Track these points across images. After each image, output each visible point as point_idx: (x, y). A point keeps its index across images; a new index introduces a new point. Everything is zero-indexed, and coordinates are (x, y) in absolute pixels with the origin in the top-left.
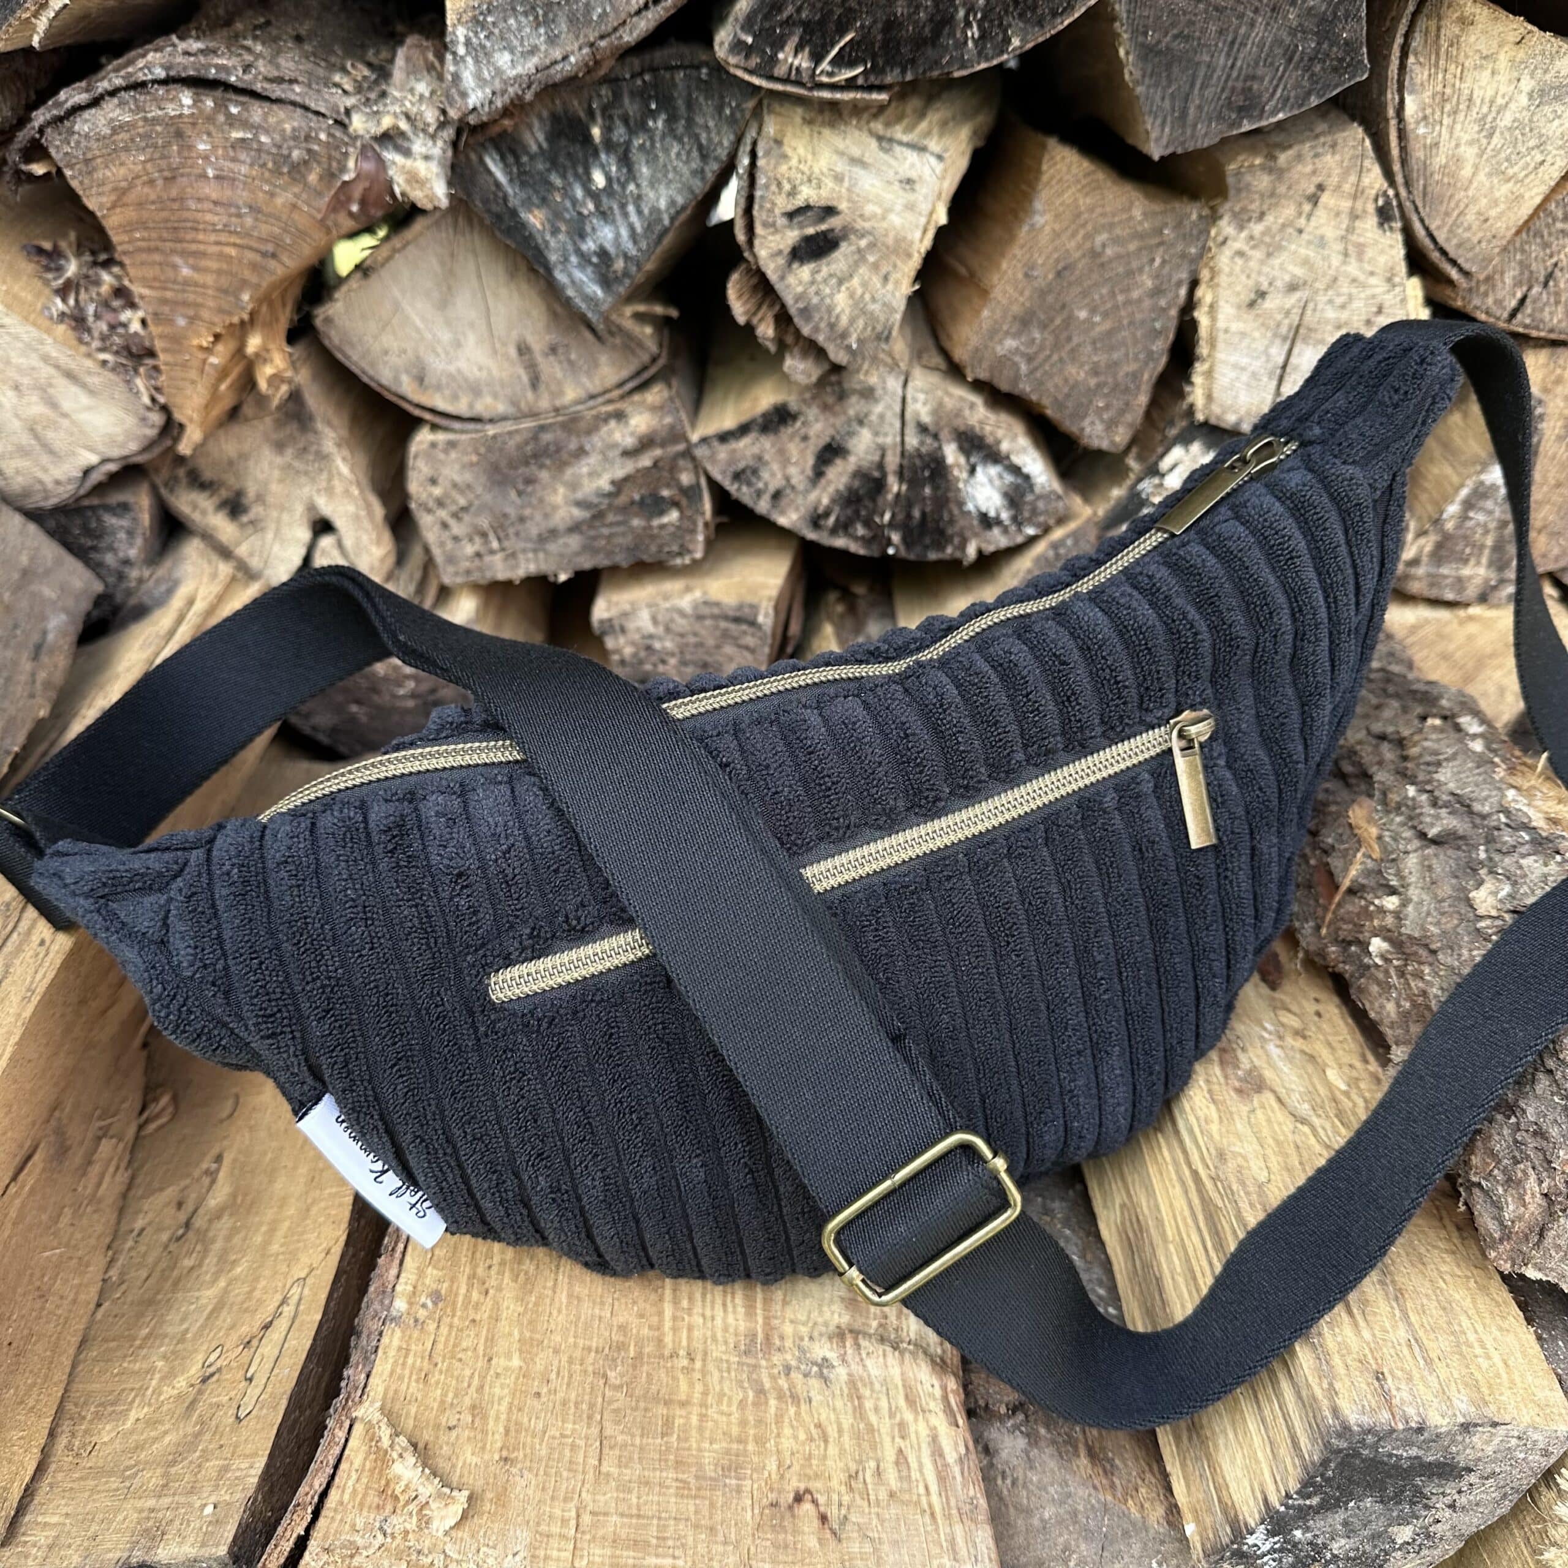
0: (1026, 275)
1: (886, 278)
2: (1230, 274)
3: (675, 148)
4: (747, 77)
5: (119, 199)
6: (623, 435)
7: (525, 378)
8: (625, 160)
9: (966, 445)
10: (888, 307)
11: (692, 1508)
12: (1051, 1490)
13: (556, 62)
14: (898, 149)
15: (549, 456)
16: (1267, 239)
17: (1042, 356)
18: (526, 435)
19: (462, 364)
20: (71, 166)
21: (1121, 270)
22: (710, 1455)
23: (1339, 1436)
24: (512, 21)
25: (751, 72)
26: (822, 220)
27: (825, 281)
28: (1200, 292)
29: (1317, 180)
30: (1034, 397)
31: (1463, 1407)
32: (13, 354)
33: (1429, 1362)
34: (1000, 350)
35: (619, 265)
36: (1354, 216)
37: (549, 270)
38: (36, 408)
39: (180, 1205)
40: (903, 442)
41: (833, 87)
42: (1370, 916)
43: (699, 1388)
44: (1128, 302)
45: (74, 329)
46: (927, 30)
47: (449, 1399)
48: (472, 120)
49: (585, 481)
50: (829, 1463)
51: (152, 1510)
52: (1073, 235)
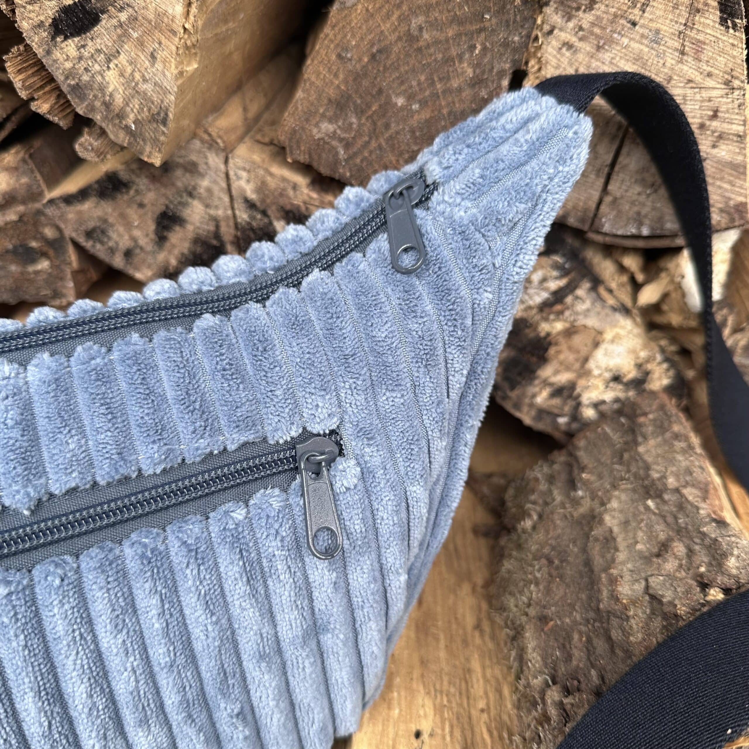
0: (340, 57)
1: (153, 56)
16: (597, 30)
27: (92, 57)
34: (317, 134)
36: (694, 10)
40: (234, 216)
44: (447, 91)
52: (388, 16)
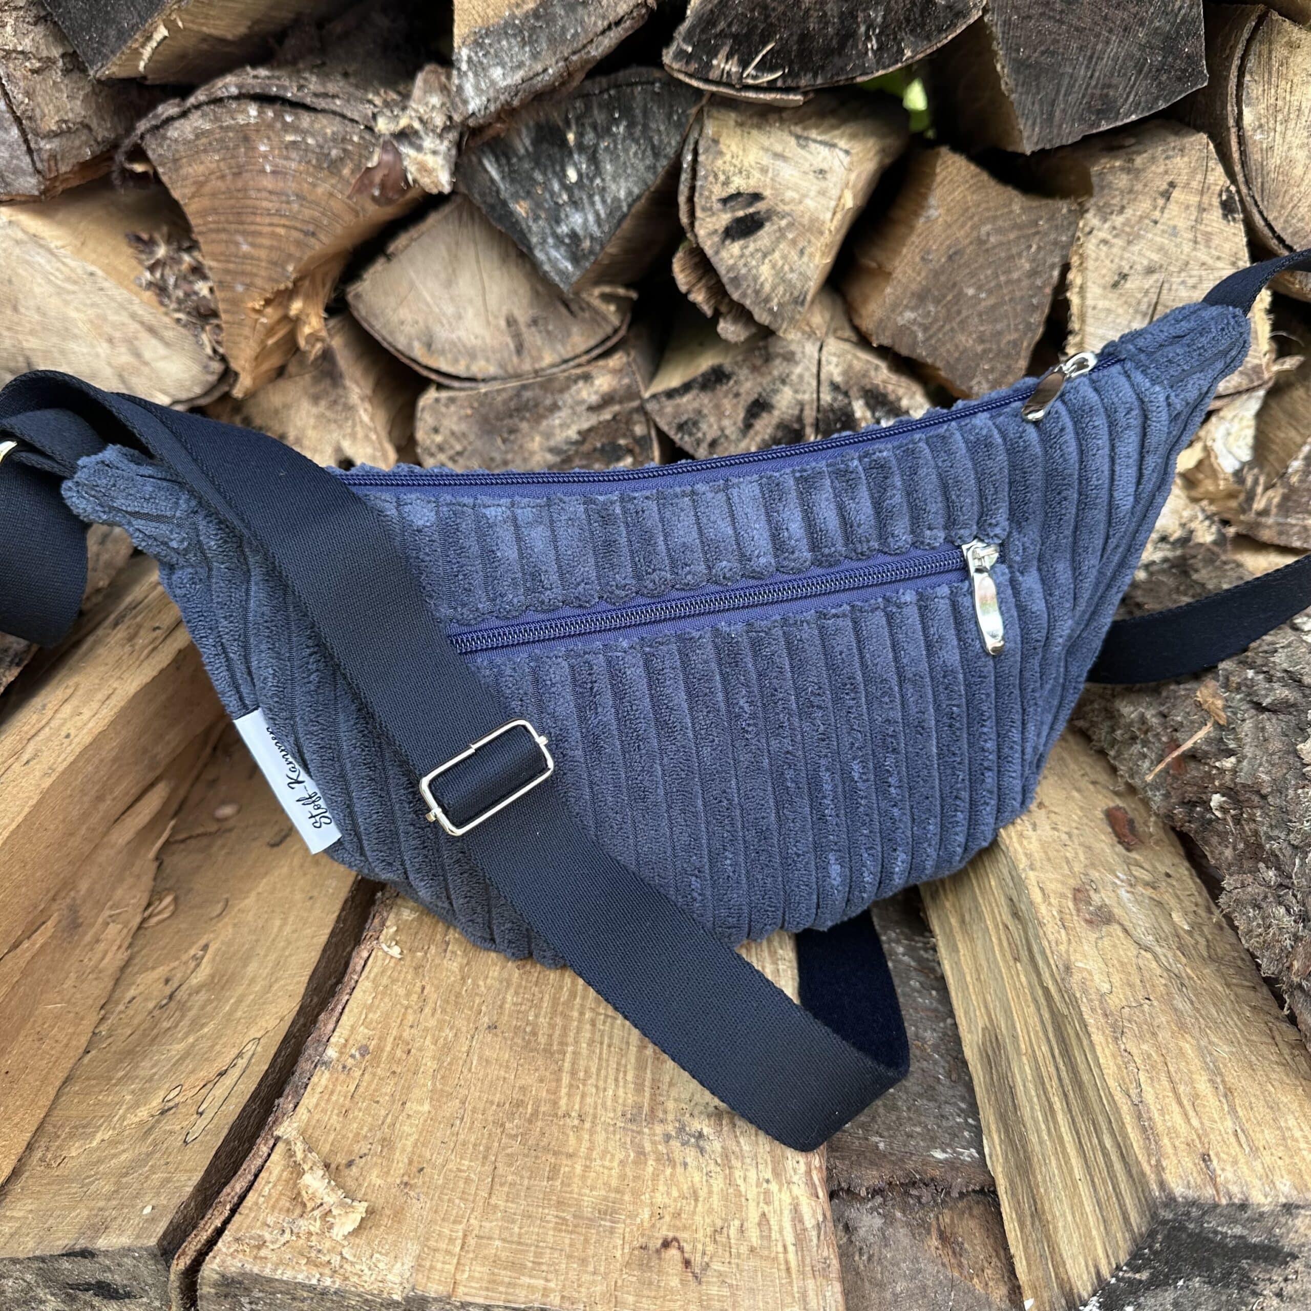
0: (923, 259)
1: (802, 252)
2: (1097, 259)
3: (634, 148)
4: (687, 80)
5: (198, 191)
6: (588, 393)
7: (512, 346)
8: (594, 160)
9: (872, 402)
10: (805, 277)
11: (567, 1241)
12: (903, 1265)
13: (538, 74)
14: (813, 146)
15: (528, 410)
16: (1127, 229)
17: (936, 327)
18: (511, 393)
19: (462, 333)
20: (163, 164)
21: (1003, 255)
22: (589, 1200)
23: (1166, 1205)
24: (504, 43)
25: (691, 76)
26: (750, 204)
27: (752, 255)
28: (1071, 276)
29: (1169, 178)
30: (929, 361)
31: (1286, 1190)
32: (109, 312)
33: (1254, 1150)
34: (901, 321)
35: (587, 244)
36: (1202, 209)
37: (530, 249)
38: (124, 358)
39: (167, 981)
40: (818, 399)
41: (757, 88)
42: (1212, 779)
43: (585, 1144)
44: (1009, 282)
45: (158, 295)
46: (834, 42)
47: (363, 1132)
48: (471, 123)
49: (558, 431)
50: (698, 1218)
51: (101, 1209)
52: (963, 226)
